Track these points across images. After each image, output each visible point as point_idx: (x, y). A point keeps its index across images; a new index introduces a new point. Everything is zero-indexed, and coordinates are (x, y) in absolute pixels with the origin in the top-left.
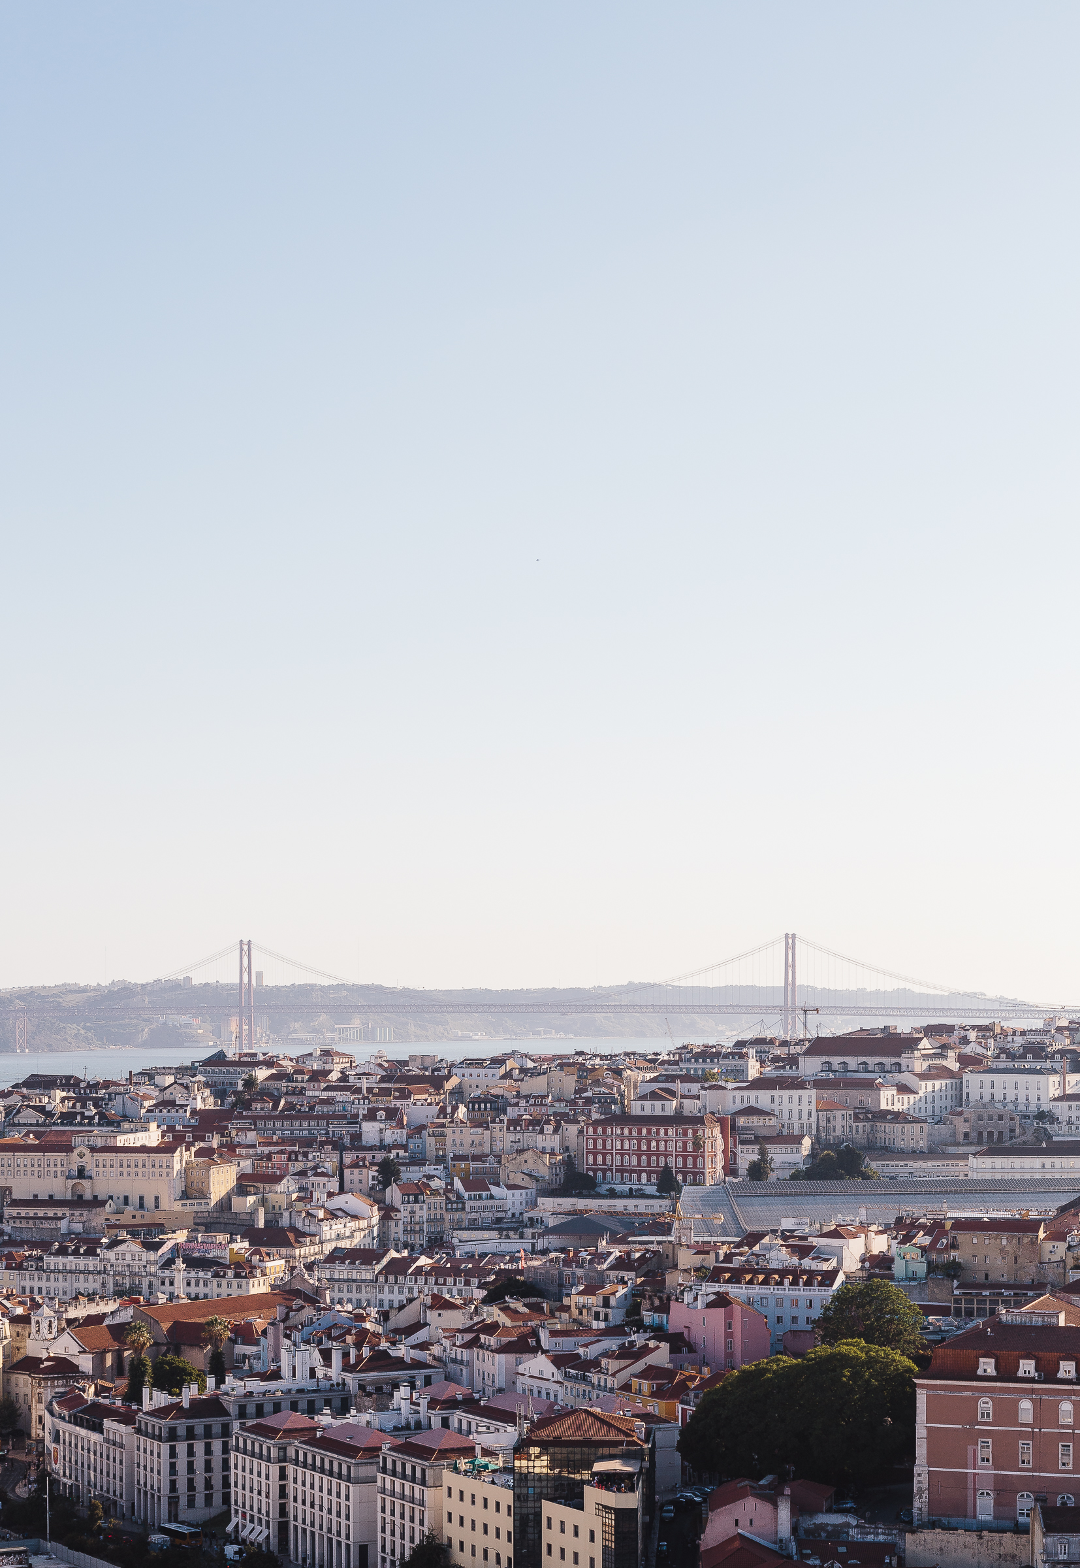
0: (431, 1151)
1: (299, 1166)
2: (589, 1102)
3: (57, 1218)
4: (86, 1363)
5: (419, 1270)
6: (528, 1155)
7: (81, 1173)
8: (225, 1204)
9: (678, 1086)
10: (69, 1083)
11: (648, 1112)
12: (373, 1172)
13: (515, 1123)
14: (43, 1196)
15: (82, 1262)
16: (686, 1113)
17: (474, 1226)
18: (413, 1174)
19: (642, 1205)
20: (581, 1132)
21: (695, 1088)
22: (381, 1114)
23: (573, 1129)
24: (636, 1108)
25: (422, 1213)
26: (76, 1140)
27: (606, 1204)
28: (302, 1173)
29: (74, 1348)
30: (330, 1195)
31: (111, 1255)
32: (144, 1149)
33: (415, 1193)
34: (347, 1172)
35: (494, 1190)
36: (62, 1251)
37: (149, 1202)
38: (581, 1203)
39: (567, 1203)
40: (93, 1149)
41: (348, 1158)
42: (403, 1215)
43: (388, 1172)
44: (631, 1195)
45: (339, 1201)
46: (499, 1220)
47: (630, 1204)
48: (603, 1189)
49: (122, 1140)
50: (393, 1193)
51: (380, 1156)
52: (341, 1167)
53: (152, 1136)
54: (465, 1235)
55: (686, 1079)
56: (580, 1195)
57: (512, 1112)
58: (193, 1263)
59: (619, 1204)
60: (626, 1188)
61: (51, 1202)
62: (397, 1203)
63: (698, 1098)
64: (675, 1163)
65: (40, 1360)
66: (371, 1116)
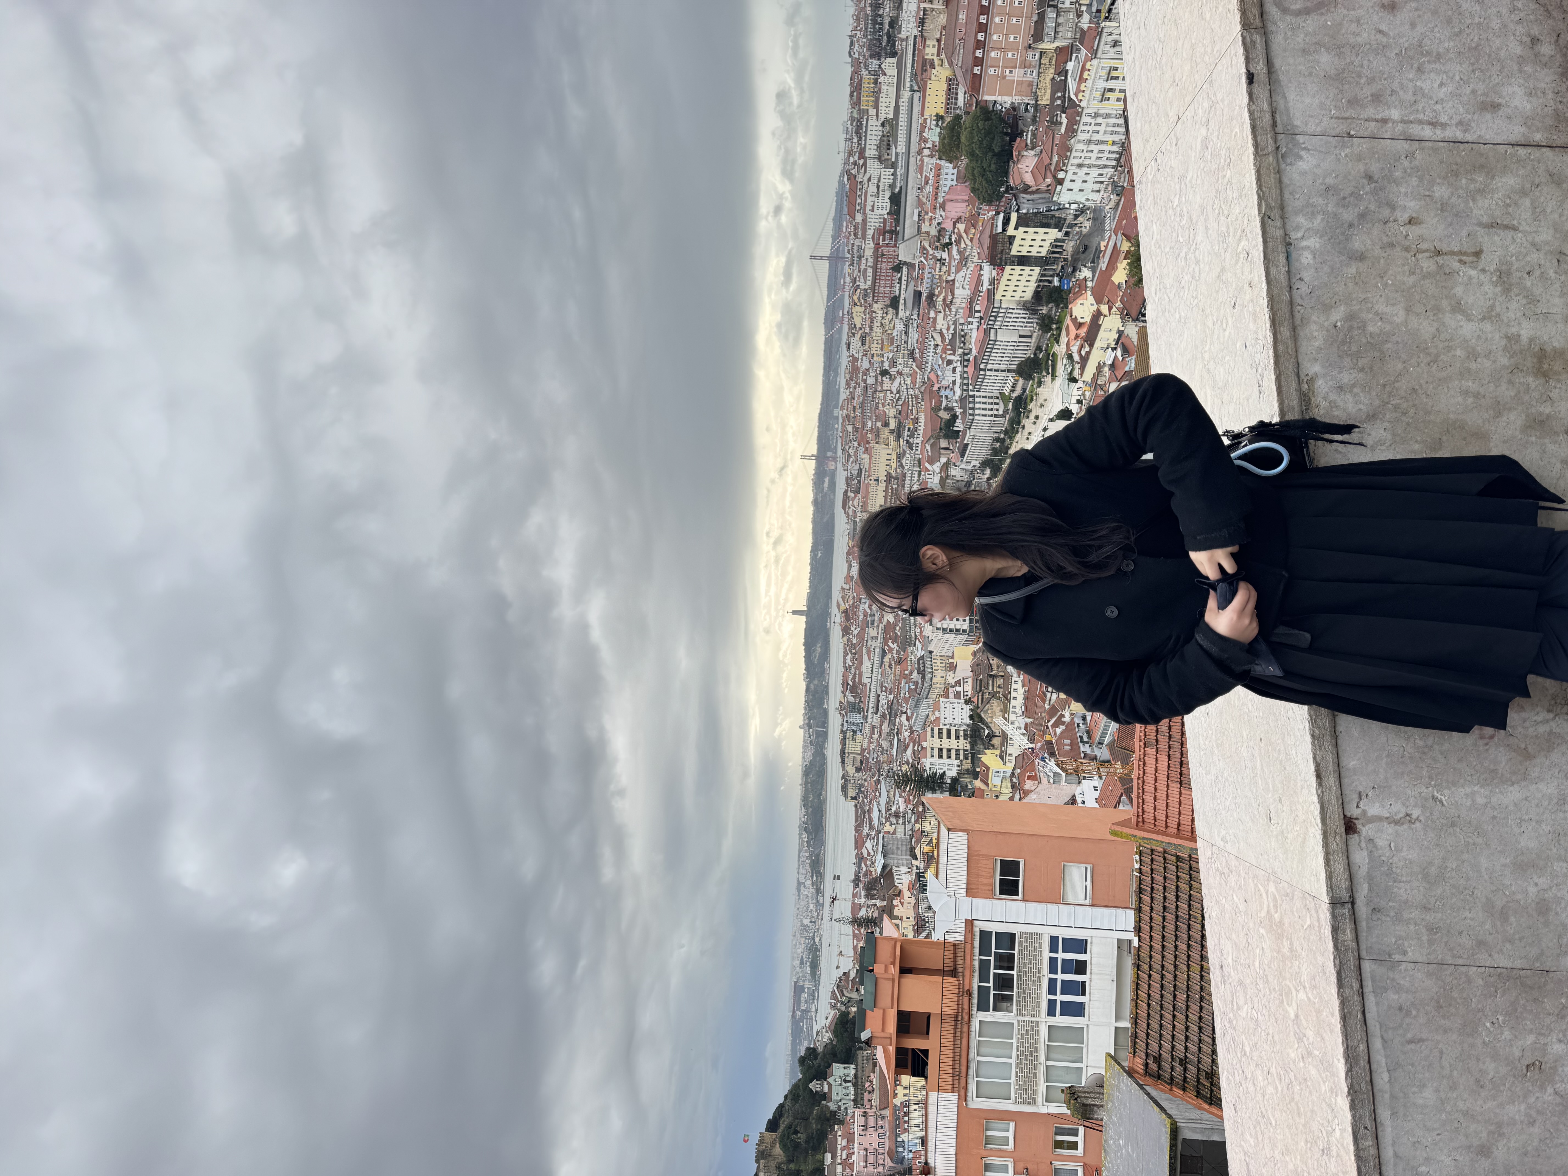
0: (880, 359)
1: (880, 405)
2: (865, 301)
3: (892, 489)
4: (944, 460)
5: (922, 357)
6: (883, 321)
7: (877, 480)
8: (892, 432)
9: (863, 267)
10: (846, 492)
11: (870, 278)
12: (884, 378)
13: (871, 328)
14: (884, 494)
15: (908, 478)
16: (872, 264)
17: (906, 342)
18: (886, 364)
19: (904, 278)
20: (876, 302)
21: (863, 261)
22: (865, 377)
23: (875, 306)
24: (869, 283)
26: (866, 482)
27: (903, 292)
28: (883, 404)
29: (938, 464)
30: (892, 393)
31: (906, 468)
32: (870, 459)
33: (893, 363)
34: (885, 388)
35: (895, 334)
36: (903, 486)
37: (889, 457)
38: (902, 302)
39: (901, 307)
40: (869, 476)
41: (879, 388)
42: (900, 367)
43: (885, 373)
44: (900, 283)
47: (904, 283)
48: (897, 293)
49: (867, 466)
51: (880, 377)
52: (882, 391)
53: (866, 457)
54: (910, 343)
55: (859, 265)
56: (899, 302)
58: (911, 436)
59: (903, 287)
60: (898, 285)
61: (886, 491)
62: (896, 370)
64: (890, 265)
65: (941, 477)
66: (865, 381)
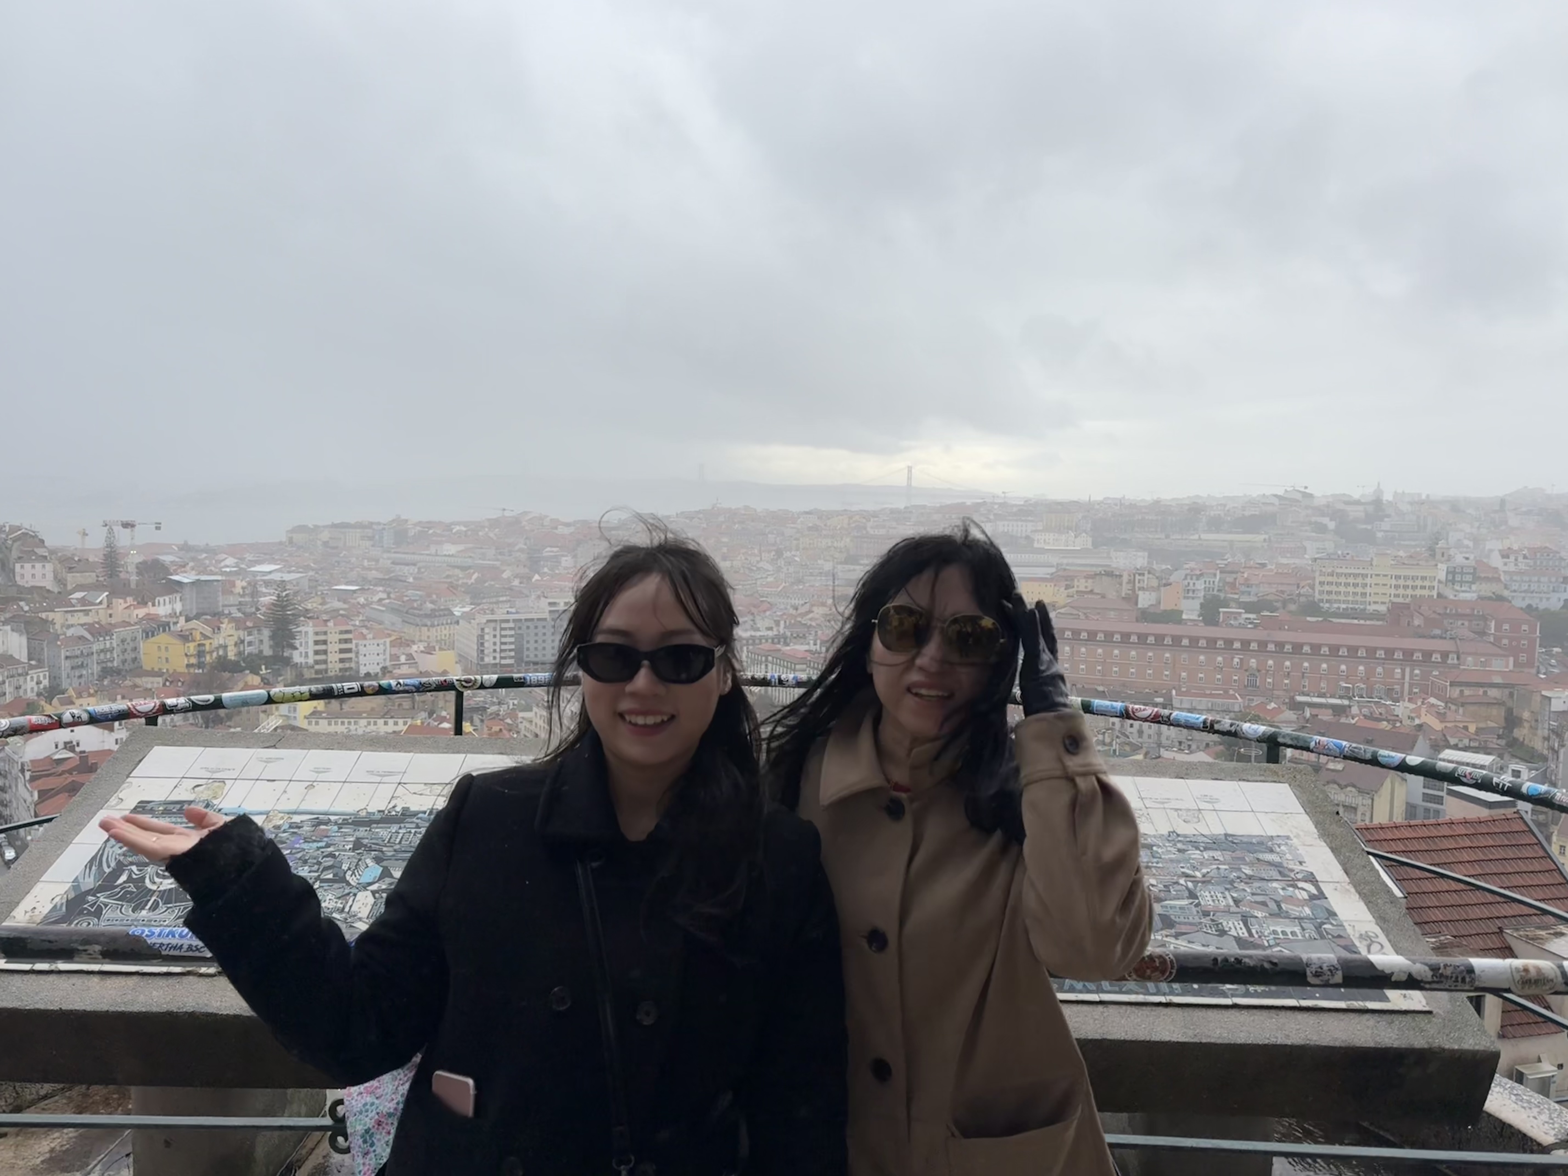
0: (794, 547)
18: (788, 554)
25: (791, 570)
33: (789, 562)
45: (761, 565)
46: (821, 573)
50: (781, 562)
52: (760, 552)
57: (824, 532)
62: (782, 565)
63: (895, 528)
